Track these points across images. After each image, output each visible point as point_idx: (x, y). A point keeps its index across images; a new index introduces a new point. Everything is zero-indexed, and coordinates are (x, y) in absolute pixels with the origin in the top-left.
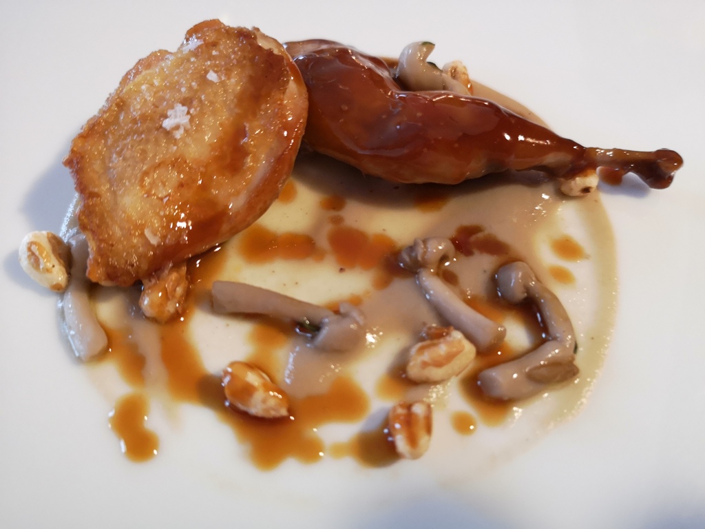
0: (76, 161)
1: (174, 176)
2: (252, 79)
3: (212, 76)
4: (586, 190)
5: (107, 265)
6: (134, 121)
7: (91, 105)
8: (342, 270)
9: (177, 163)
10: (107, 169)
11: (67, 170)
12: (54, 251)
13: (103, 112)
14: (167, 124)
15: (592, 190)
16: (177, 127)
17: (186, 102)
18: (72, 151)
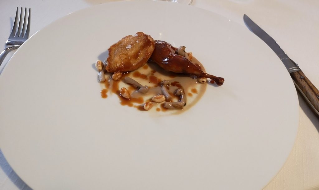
0: (110, 50)
1: (125, 57)
2: (144, 44)
3: (137, 41)
4: (203, 82)
5: (109, 68)
6: (122, 46)
7: (116, 41)
8: (150, 82)
9: (126, 55)
10: (115, 52)
11: (108, 51)
12: (101, 64)
13: (117, 43)
14: (127, 47)
15: (205, 82)
16: (128, 48)
17: (131, 45)
18: (110, 48)
